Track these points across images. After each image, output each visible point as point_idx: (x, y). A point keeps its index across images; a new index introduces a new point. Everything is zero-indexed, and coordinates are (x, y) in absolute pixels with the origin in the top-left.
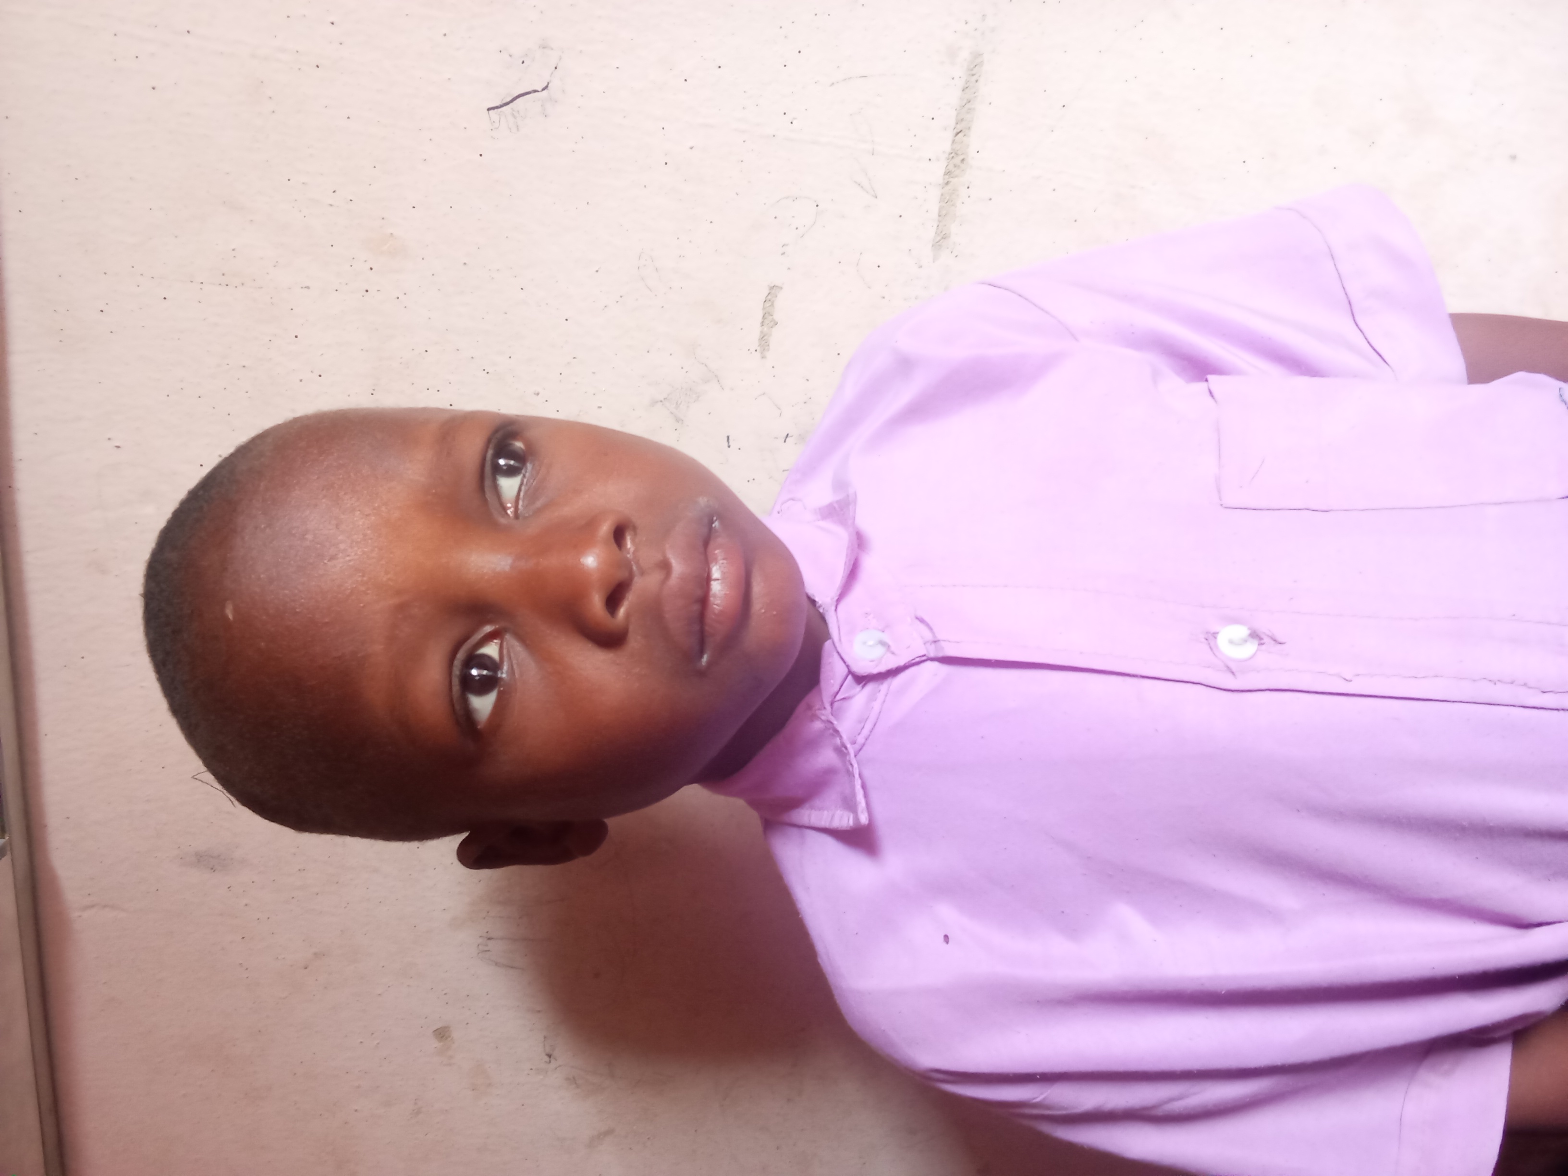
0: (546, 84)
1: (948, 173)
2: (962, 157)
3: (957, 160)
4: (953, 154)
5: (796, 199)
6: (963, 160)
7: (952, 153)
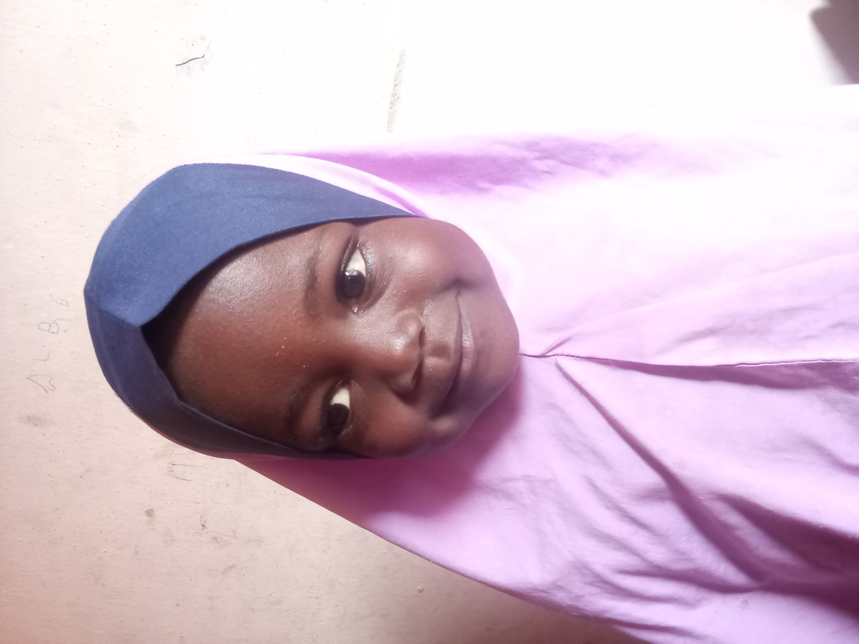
0: (203, 56)
1: (392, 103)
6: (398, 98)
7: (393, 94)
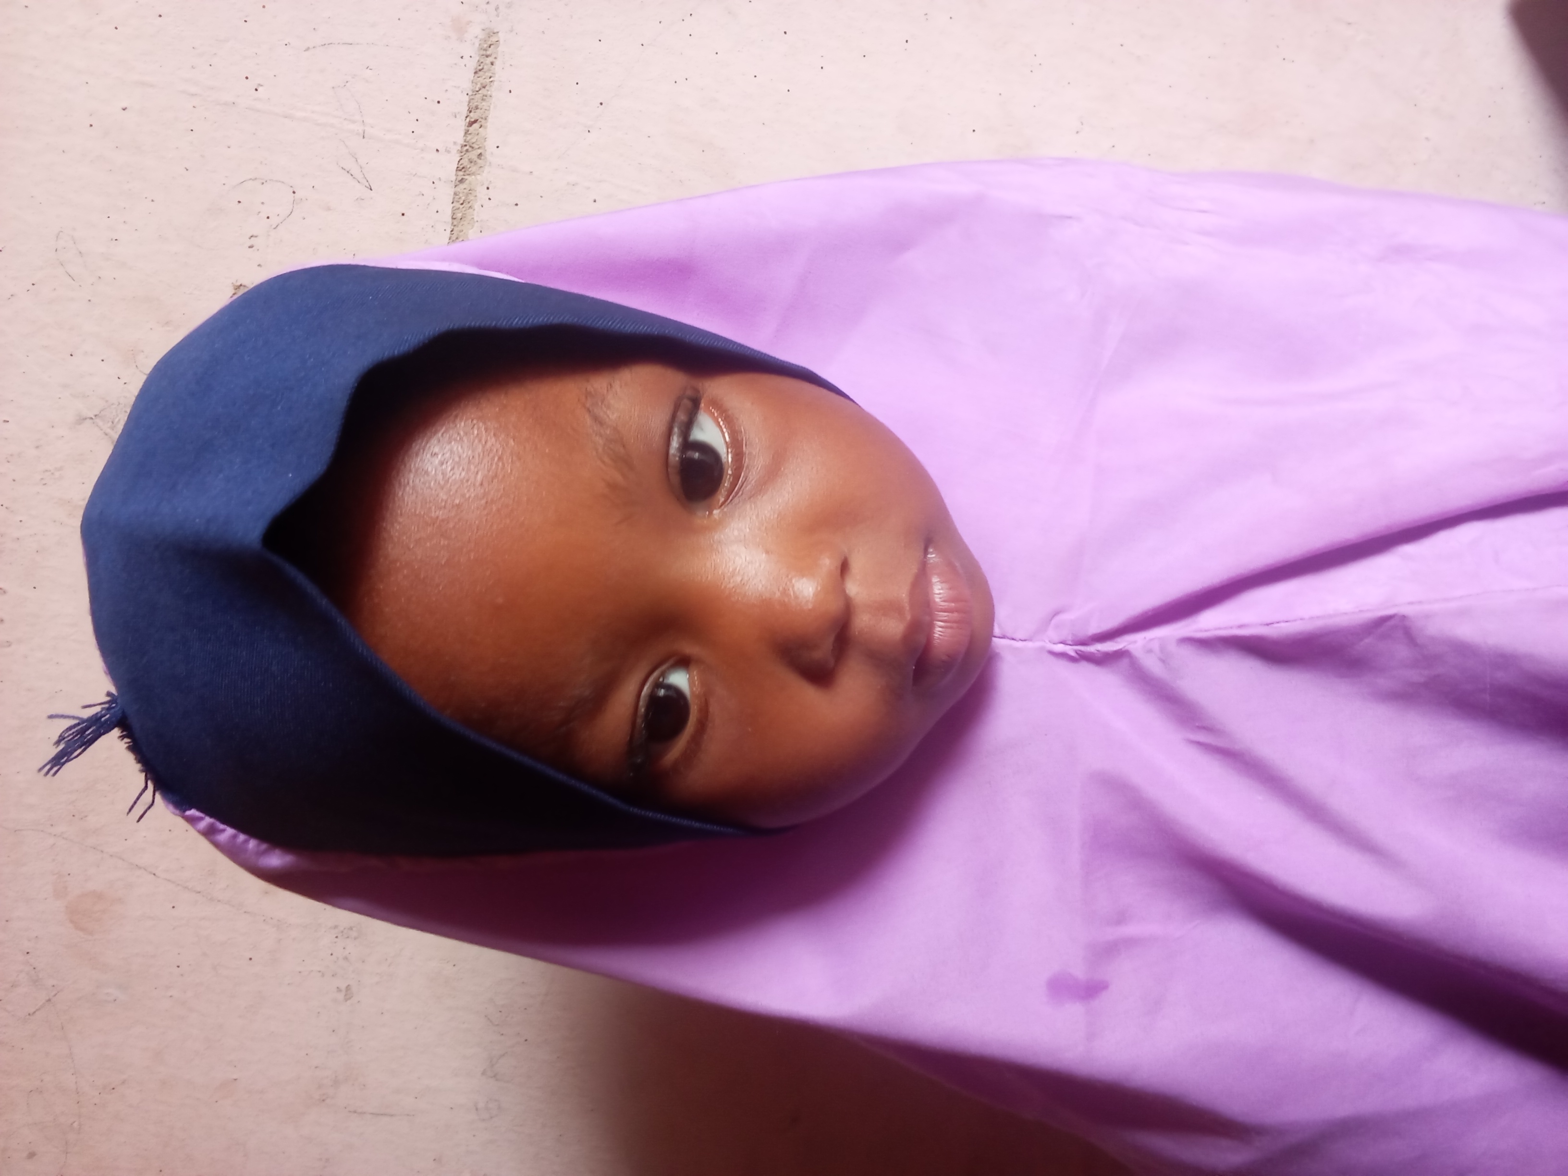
2: (479, 151)
3: (473, 155)
4: (467, 147)
5: (266, 181)
6: (480, 154)
7: (466, 145)
